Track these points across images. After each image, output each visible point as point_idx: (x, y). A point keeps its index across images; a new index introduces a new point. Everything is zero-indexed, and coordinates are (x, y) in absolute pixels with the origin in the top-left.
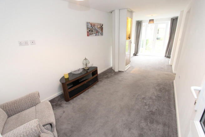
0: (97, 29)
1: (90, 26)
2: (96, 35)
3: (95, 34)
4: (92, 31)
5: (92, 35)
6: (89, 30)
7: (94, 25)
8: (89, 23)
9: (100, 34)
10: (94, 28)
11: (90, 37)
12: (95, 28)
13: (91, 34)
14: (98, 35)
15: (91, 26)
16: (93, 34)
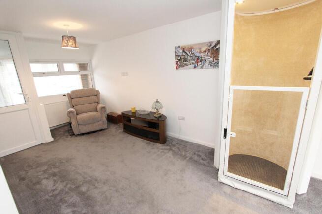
0: (198, 55)
1: (181, 51)
2: (195, 67)
3: (193, 65)
4: (186, 60)
5: (186, 67)
6: (179, 58)
7: (191, 49)
8: (179, 47)
9: (207, 63)
10: (189, 55)
11: (182, 71)
12: (192, 53)
13: (182, 66)
14: (202, 67)
15: (184, 51)
16: (187, 65)
